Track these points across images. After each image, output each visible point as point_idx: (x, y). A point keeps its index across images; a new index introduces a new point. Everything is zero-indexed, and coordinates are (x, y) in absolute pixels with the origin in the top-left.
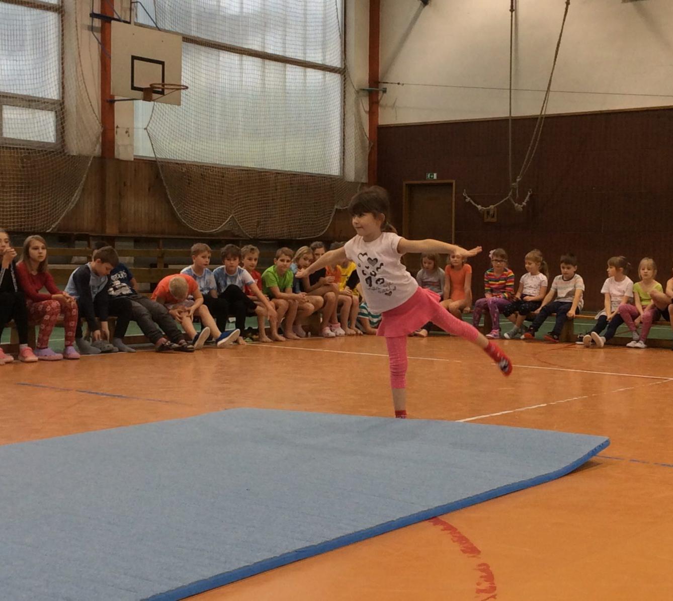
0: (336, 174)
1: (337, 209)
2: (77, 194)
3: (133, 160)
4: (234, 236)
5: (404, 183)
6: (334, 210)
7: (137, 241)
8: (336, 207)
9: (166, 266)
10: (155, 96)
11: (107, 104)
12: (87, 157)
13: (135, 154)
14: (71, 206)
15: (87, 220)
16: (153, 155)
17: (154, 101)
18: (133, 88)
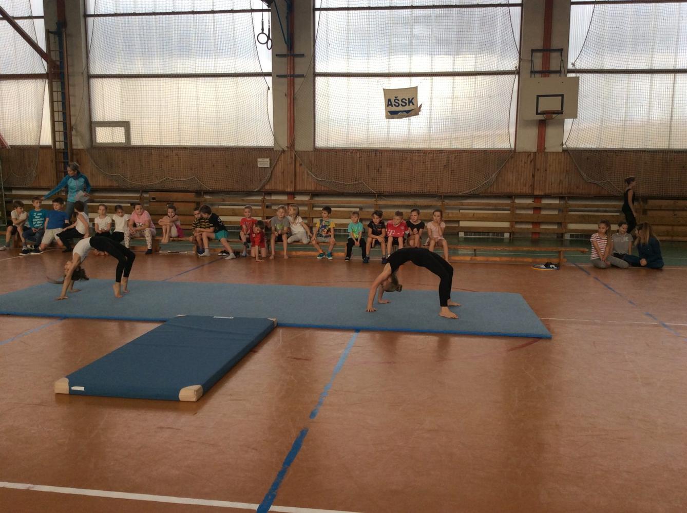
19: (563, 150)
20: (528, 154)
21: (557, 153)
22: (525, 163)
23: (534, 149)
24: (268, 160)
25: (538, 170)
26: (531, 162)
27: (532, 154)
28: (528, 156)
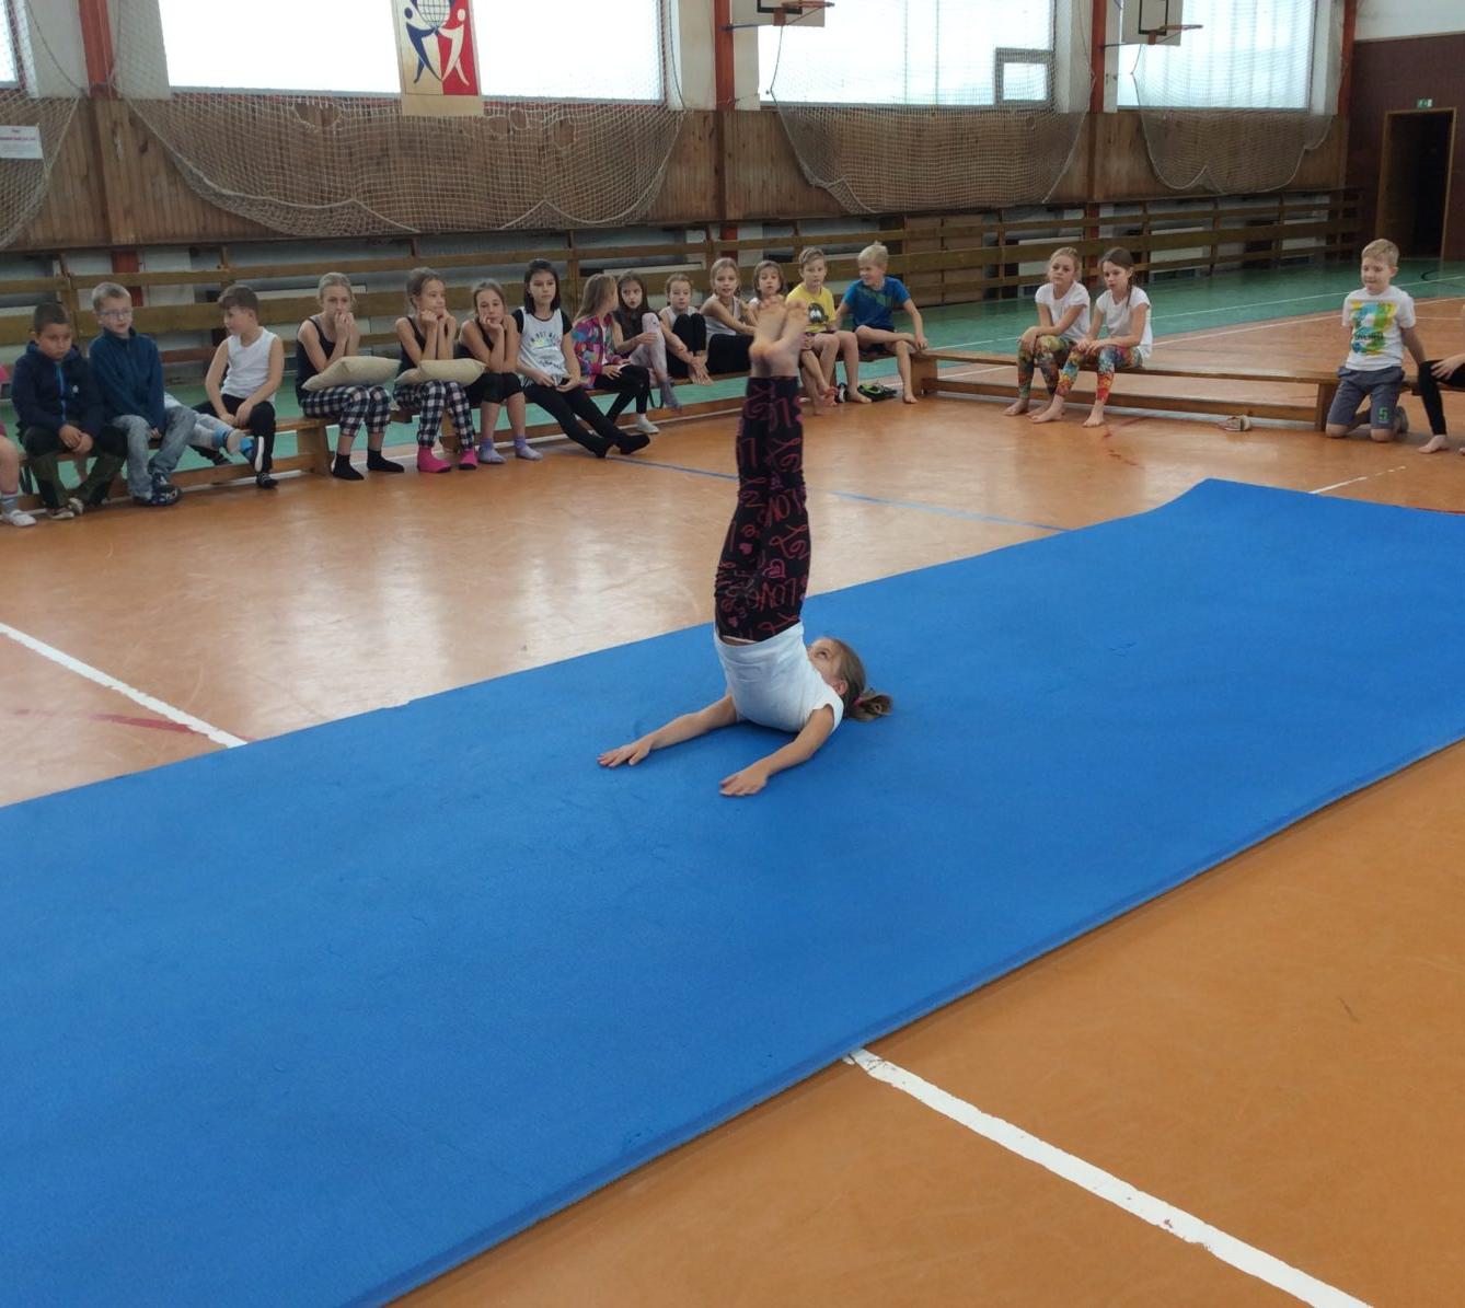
0: (1299, 107)
1: (1307, 152)
2: (1071, 155)
3: (1116, 111)
4: (1206, 191)
5: (1387, 113)
6: (1303, 152)
7: (1117, 205)
8: (1305, 147)
9: (1150, 233)
10: (1159, 38)
11: (1099, 50)
12: (1079, 114)
13: (1119, 103)
14: (1064, 172)
15: (1076, 188)
16: (1136, 104)
17: (1159, 43)
18: (1141, 32)
19: (762, 107)
20: (703, 114)
21: (753, 113)
22: (700, 138)
23: (711, 105)
24: (32, 132)
25: (730, 155)
26: (710, 136)
27: (711, 119)
28: (705, 118)
